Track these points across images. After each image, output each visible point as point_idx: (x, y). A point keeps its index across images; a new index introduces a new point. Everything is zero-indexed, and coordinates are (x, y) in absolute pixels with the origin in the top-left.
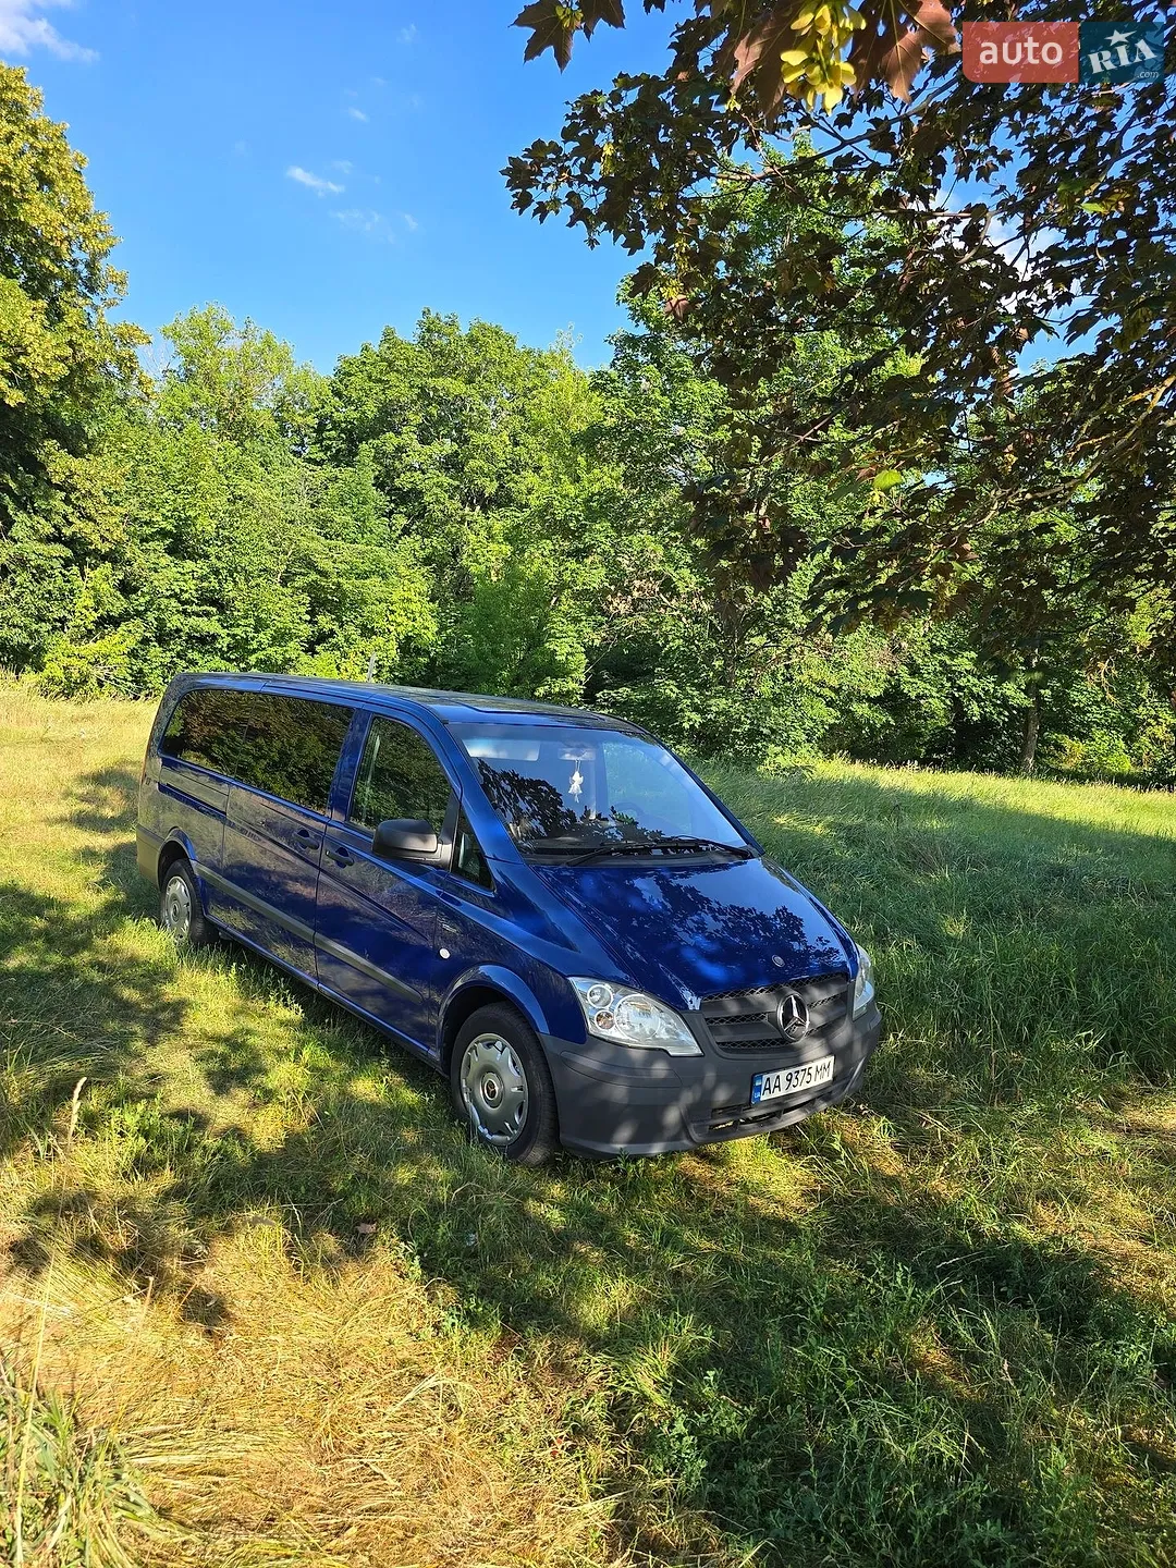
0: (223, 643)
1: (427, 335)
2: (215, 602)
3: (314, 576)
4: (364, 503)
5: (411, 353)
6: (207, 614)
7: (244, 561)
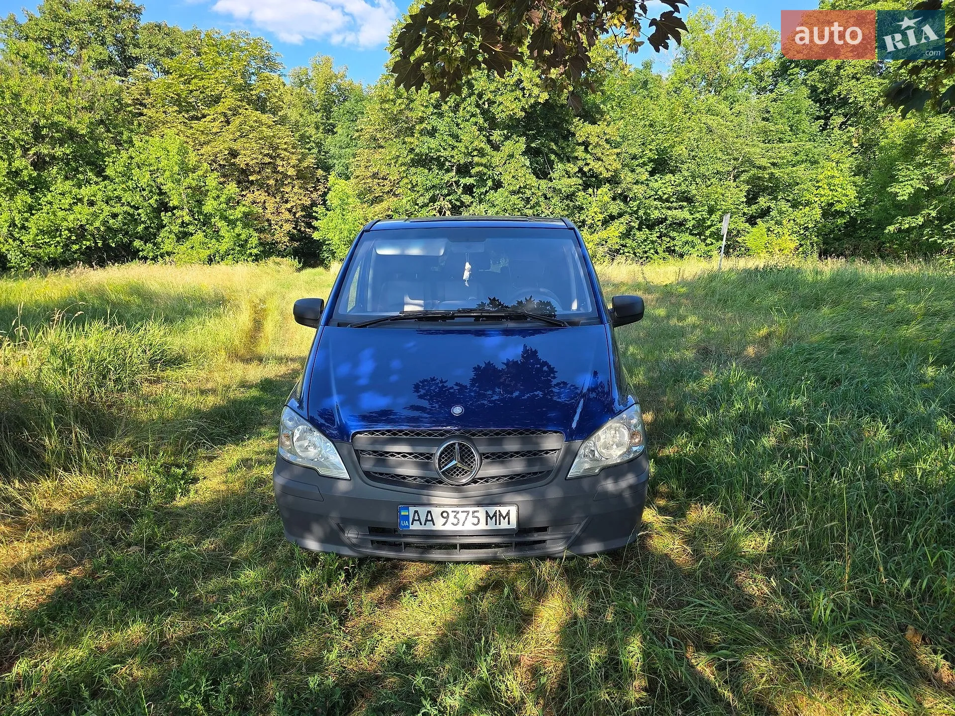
0: (690, 225)
2: (686, 199)
3: (754, 171)
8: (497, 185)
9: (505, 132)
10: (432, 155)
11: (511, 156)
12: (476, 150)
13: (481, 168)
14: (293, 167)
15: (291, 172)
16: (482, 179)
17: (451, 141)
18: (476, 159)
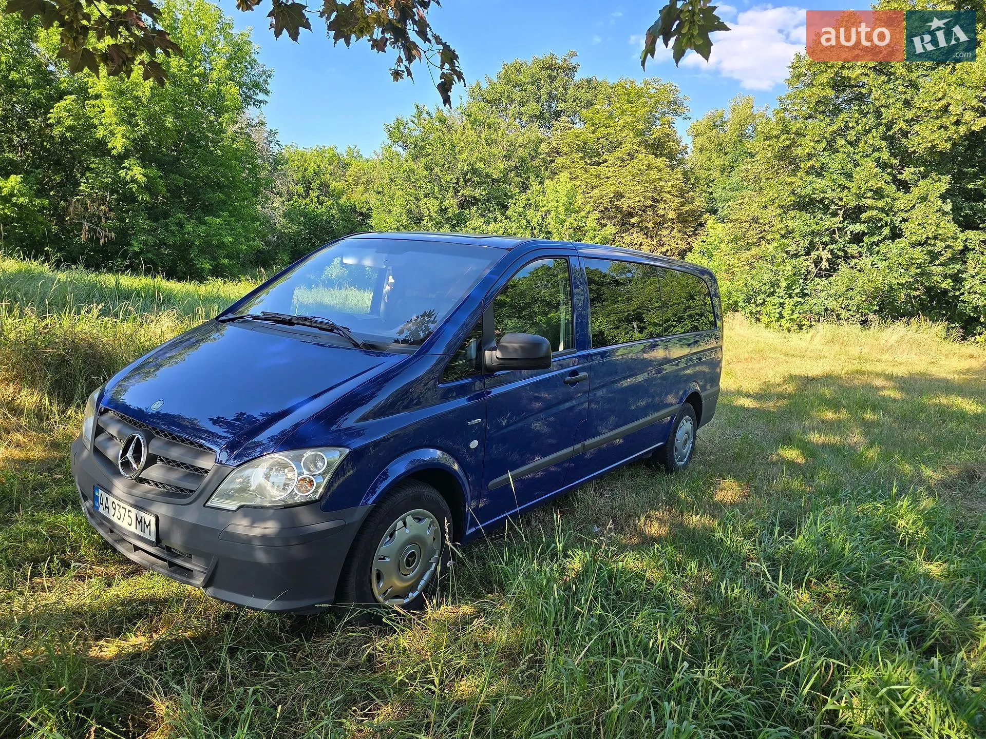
8: (896, 234)
9: (922, 169)
10: (815, 196)
11: (924, 199)
12: (871, 190)
13: (875, 213)
14: (674, 210)
15: (672, 215)
16: (875, 226)
17: (842, 180)
18: (869, 202)
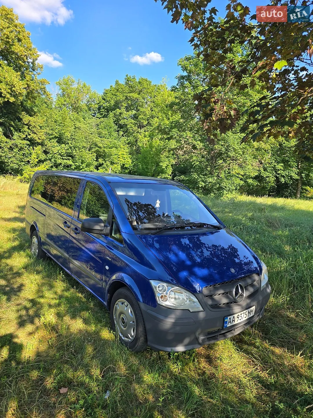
0: (73, 167)
1: (127, 82)
2: (71, 156)
3: (97, 148)
4: (111, 128)
5: (123, 87)
6: (69, 159)
7: (78, 145)
